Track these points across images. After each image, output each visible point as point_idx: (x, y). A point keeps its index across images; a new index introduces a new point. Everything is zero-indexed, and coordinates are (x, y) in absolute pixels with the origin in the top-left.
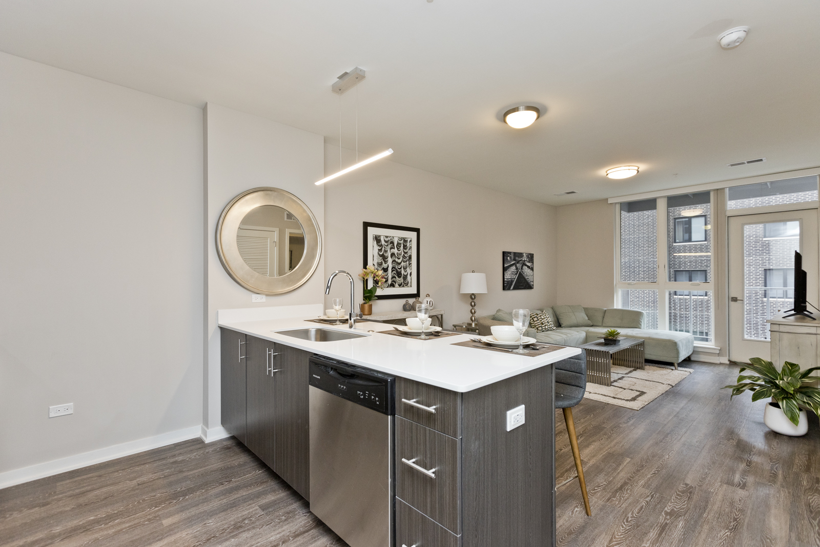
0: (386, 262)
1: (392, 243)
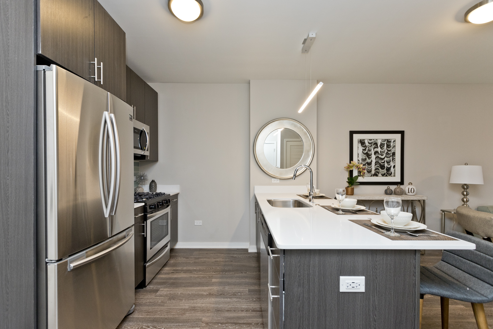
0: (369, 158)
1: (376, 144)
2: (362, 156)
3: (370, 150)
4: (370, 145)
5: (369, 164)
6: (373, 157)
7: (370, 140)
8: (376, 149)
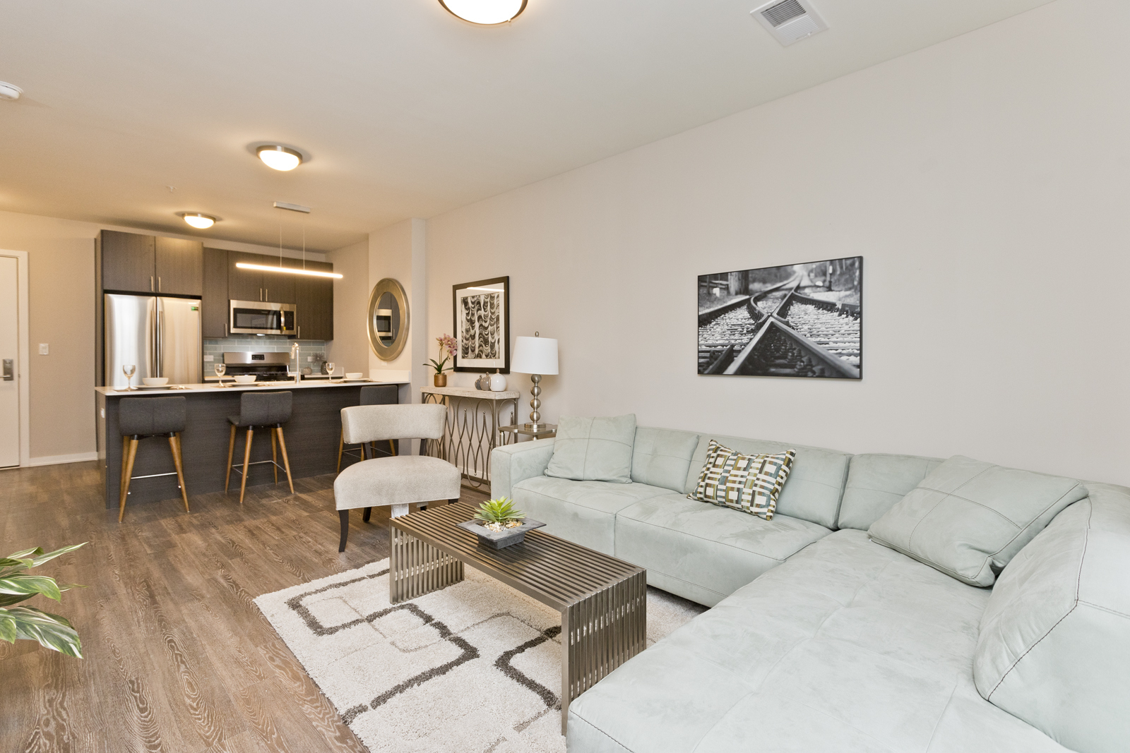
0: (473, 328)
1: (479, 303)
2: (466, 325)
3: (473, 315)
4: (473, 306)
5: (473, 337)
6: (477, 324)
7: (473, 297)
8: (479, 312)
